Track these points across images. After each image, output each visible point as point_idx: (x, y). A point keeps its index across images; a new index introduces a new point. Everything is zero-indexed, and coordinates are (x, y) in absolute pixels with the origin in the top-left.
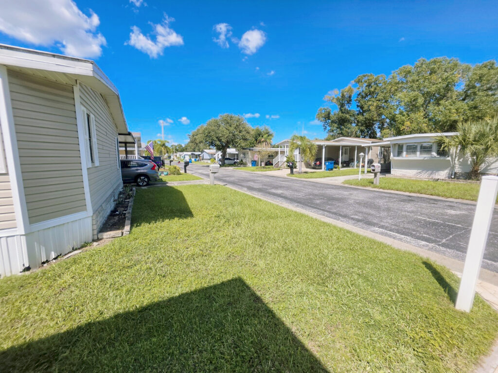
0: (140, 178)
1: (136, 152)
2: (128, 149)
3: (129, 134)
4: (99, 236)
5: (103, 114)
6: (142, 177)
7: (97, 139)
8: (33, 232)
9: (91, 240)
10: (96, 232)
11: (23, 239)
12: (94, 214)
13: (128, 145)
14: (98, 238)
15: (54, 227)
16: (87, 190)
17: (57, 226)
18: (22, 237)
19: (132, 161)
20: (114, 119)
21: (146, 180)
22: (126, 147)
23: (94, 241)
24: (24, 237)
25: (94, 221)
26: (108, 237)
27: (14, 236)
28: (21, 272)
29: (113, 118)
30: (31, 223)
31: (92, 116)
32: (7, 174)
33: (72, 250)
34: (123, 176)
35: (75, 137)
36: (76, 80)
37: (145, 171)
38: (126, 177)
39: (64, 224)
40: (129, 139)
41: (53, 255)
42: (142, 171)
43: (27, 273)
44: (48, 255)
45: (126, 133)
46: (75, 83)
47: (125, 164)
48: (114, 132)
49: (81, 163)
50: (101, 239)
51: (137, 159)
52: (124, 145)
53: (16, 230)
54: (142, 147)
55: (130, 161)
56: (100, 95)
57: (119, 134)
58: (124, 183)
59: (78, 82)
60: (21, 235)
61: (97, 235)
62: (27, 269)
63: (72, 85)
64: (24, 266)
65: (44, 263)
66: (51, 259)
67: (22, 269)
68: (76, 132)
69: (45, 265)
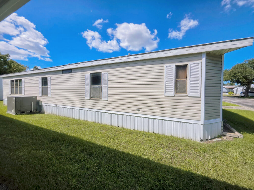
4: (224, 134)
8: (205, 124)
9: (220, 135)
10: (222, 131)
11: (202, 126)
12: (222, 121)
14: (223, 134)
18: (201, 125)
24: (203, 126)
26: (229, 135)
27: (199, 124)
28: (199, 141)
30: (205, 120)
32: (200, 97)
33: (214, 137)
39: (213, 123)
41: (210, 138)
43: (201, 142)
44: (208, 137)
50: (226, 136)
53: (200, 122)
61: (223, 133)
62: (201, 141)
63: (222, 55)
64: (200, 138)
65: (207, 140)
66: (209, 139)
67: (199, 139)
68: (220, 78)
69: (207, 141)
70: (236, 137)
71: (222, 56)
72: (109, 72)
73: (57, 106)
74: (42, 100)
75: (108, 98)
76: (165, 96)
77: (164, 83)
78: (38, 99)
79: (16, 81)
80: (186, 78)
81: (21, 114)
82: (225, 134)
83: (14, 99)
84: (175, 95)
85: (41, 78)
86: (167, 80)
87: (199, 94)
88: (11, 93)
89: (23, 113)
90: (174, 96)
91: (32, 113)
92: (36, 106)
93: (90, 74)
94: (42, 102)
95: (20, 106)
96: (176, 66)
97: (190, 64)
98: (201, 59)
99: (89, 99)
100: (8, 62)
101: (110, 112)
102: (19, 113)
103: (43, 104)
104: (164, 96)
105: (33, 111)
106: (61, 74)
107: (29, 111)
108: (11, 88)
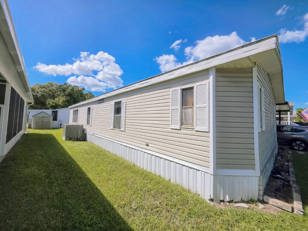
0: (296, 143)
1: (289, 119)
2: (281, 116)
3: (286, 103)
4: (264, 199)
5: (268, 88)
6: (297, 142)
7: (265, 108)
8: (218, 175)
9: (256, 199)
10: (261, 193)
11: (212, 177)
12: (261, 175)
13: (282, 113)
15: (230, 176)
16: (257, 152)
17: (232, 176)
19: (286, 126)
20: (274, 93)
21: (303, 145)
22: (280, 114)
23: (259, 201)
25: (261, 182)
27: (208, 173)
29: (273, 91)
30: (217, 168)
31: (263, 90)
32: (209, 132)
33: (240, 200)
34: (278, 139)
35: (251, 102)
36: (255, 63)
37: (302, 136)
38: (282, 139)
40: (285, 107)
41: (227, 199)
42: (298, 136)
43: (212, 203)
44: (224, 197)
45: (283, 102)
46: (254, 65)
47: (279, 128)
48: (273, 103)
49: (253, 128)
50: (267, 203)
51: (289, 124)
52: (278, 113)
53: (209, 170)
54: (293, 114)
55: (283, 126)
56: (267, 74)
57: (277, 104)
58: (278, 144)
59: (256, 64)
60: (211, 174)
61: (263, 197)
62: (212, 200)
63: (252, 67)
64: (210, 196)
65: (222, 201)
66: (226, 201)
67: (209, 198)
68: (252, 103)
69: (222, 203)
70: (287, 210)
71: (252, 69)
72: (127, 101)
73: (95, 135)
74: (87, 129)
75: (125, 129)
76: (172, 129)
77: (170, 111)
78: (84, 128)
79: (76, 110)
80: (193, 105)
81: (69, 140)
82: (267, 199)
83: (66, 126)
84: (181, 128)
85: (87, 108)
86: (173, 108)
87: (206, 127)
88: (73, 122)
89: (72, 140)
90: (179, 129)
91: (78, 140)
92: (82, 134)
93: (114, 103)
94: (87, 131)
95: (69, 133)
96: (182, 89)
97: (196, 86)
98: (209, 78)
99: (113, 130)
100: (84, 94)
101: (126, 145)
102: (68, 139)
103: (87, 133)
104: (170, 129)
105: (79, 138)
106: (97, 104)
107: (76, 139)
108: (73, 117)
